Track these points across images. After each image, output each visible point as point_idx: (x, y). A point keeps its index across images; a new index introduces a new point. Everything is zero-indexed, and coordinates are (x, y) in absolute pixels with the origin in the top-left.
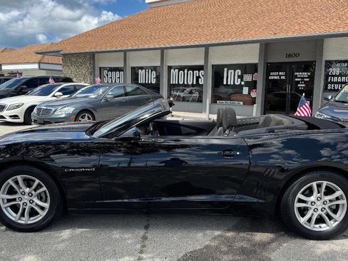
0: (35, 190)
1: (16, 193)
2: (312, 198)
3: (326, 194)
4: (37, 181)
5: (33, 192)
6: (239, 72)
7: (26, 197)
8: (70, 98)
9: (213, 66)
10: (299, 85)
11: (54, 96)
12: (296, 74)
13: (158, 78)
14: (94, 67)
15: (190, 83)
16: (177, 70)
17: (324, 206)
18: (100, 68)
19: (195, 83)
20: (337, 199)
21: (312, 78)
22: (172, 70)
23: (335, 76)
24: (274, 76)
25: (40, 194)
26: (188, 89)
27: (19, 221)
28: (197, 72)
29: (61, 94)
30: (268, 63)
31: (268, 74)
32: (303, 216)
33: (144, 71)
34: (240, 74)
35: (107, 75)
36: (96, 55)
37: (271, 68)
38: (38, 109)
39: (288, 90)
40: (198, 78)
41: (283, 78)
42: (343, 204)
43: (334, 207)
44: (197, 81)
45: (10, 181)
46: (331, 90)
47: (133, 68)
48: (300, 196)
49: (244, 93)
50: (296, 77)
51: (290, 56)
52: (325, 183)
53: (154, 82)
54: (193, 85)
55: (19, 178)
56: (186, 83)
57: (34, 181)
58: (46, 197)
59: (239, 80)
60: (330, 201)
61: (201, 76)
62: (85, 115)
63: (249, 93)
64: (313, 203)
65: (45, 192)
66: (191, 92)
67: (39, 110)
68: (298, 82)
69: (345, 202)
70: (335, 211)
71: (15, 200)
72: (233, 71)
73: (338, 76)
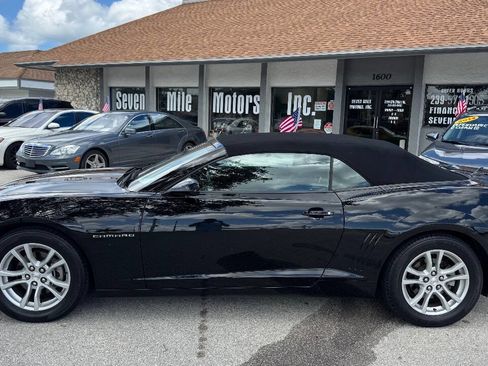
0: (49, 264)
1: (21, 268)
2: (426, 273)
3: (443, 267)
4: (53, 252)
5: (47, 267)
6: (308, 98)
7: (36, 273)
8: (71, 132)
9: (273, 88)
10: (390, 118)
11: (47, 128)
12: (386, 102)
13: (195, 104)
14: (102, 87)
15: (240, 112)
16: (222, 94)
17: (440, 283)
18: (111, 88)
19: (247, 112)
20: (457, 273)
21: (407, 108)
22: (215, 94)
23: (439, 105)
24: (357, 105)
25: (56, 269)
26: (238, 121)
27: (26, 308)
28: (251, 96)
29: (58, 125)
30: (348, 87)
31: (348, 102)
32: (413, 295)
33: (174, 93)
34: (310, 101)
35: (121, 98)
36: (105, 69)
37: (352, 93)
38: (26, 147)
39: (375, 125)
40: (252, 105)
41: (369, 107)
42: (465, 280)
43: (453, 284)
44: (251, 109)
45: (14, 252)
46: (433, 125)
47: (159, 90)
48: (409, 269)
49: (315, 127)
50: (386, 106)
51: (378, 77)
52: (442, 253)
53: (189, 110)
54: (244, 115)
55: (27, 247)
56: (234, 112)
57: (47, 252)
58: (65, 273)
59: (309, 109)
60: (448, 276)
61: (256, 103)
62: (94, 157)
63: (322, 128)
64: (426, 279)
65: (63, 266)
66: (240, 125)
67: (28, 148)
68: (389, 114)
69: (467, 276)
70: (454, 289)
71: (20, 277)
72: (300, 97)
73: (442, 106)
